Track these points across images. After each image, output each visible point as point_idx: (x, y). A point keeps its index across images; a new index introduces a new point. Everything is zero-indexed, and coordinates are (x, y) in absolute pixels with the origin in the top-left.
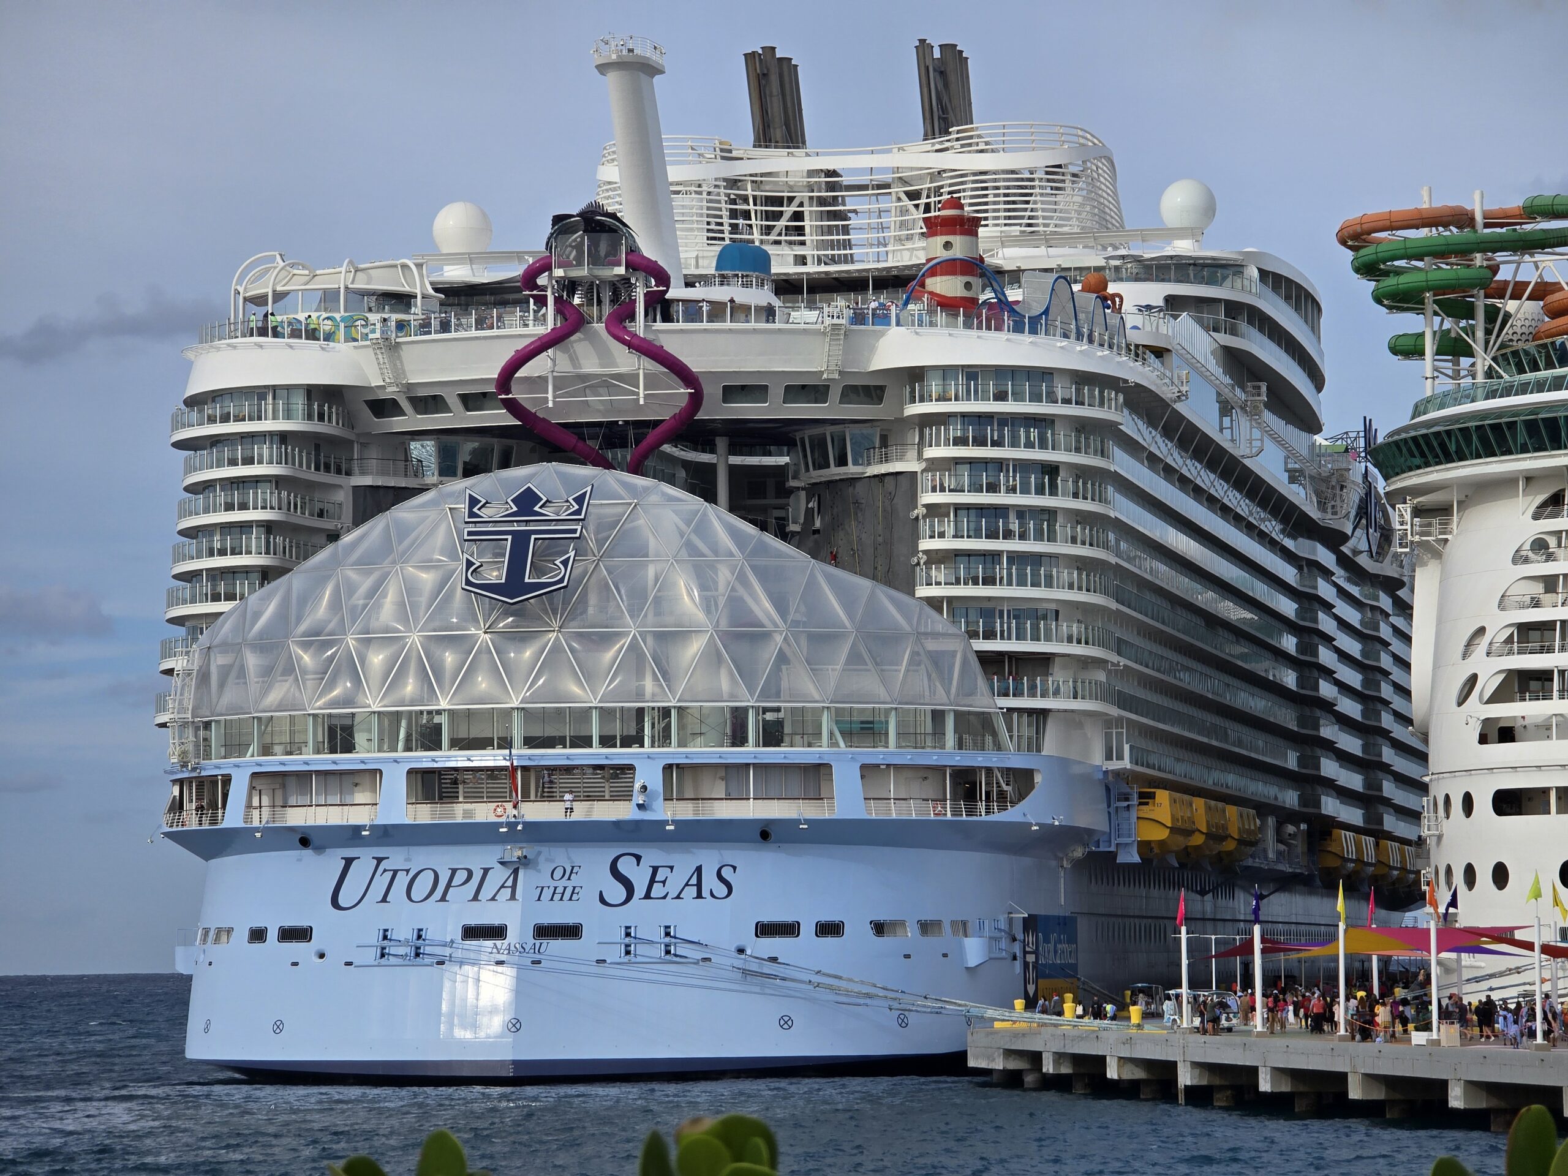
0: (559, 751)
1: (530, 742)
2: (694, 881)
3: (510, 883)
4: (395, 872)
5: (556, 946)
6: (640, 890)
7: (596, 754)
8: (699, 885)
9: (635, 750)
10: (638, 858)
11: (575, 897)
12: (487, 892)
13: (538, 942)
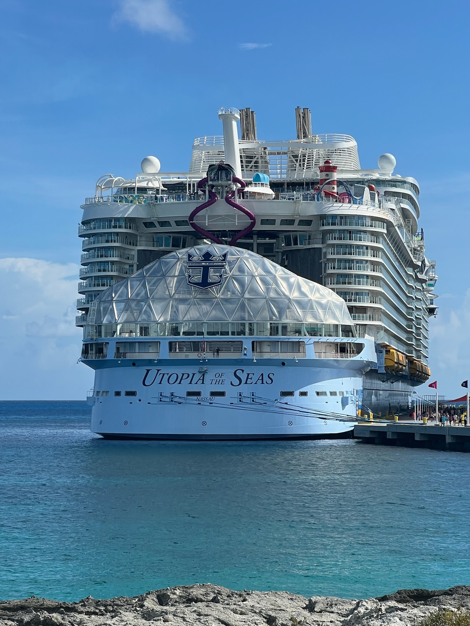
0: (217, 336)
1: (209, 333)
2: (261, 378)
3: (202, 378)
4: (164, 374)
5: (217, 399)
6: (244, 381)
7: (230, 337)
8: (262, 379)
9: (242, 336)
10: (243, 371)
11: (223, 383)
12: (194, 381)
13: (211, 397)
